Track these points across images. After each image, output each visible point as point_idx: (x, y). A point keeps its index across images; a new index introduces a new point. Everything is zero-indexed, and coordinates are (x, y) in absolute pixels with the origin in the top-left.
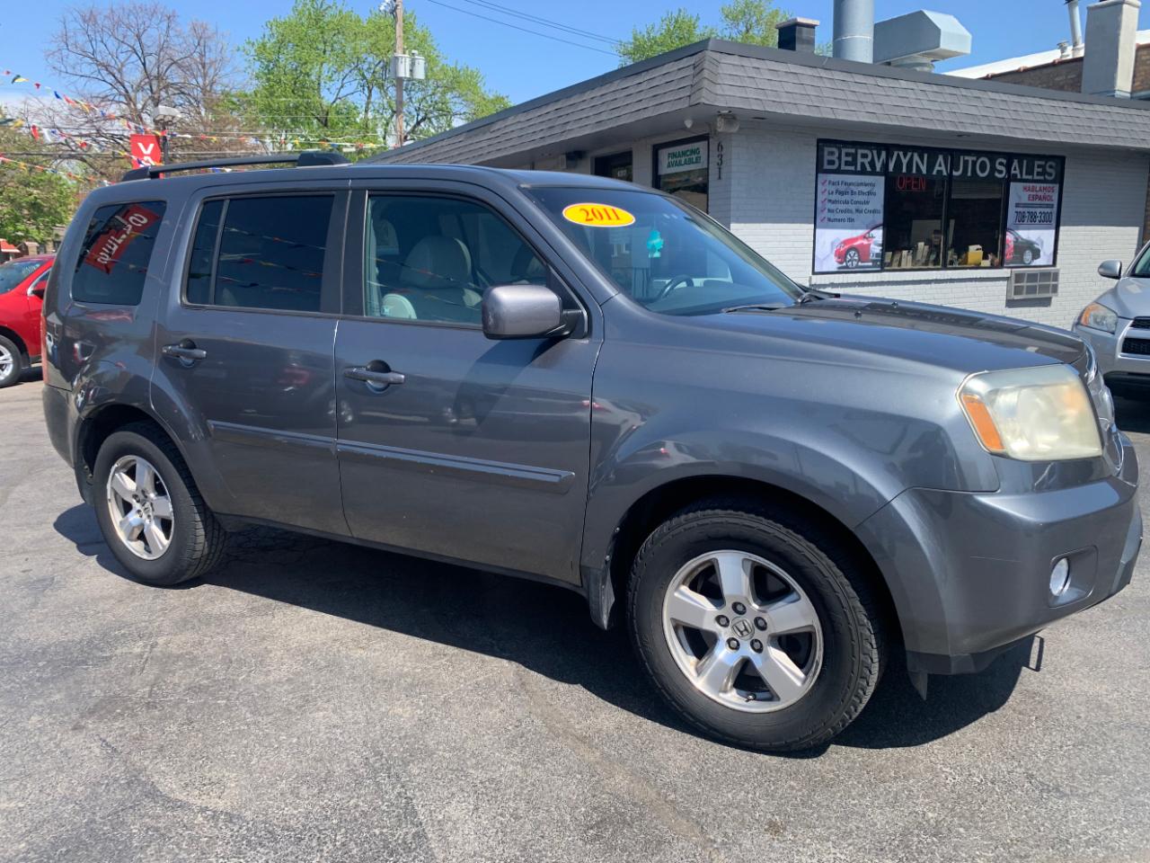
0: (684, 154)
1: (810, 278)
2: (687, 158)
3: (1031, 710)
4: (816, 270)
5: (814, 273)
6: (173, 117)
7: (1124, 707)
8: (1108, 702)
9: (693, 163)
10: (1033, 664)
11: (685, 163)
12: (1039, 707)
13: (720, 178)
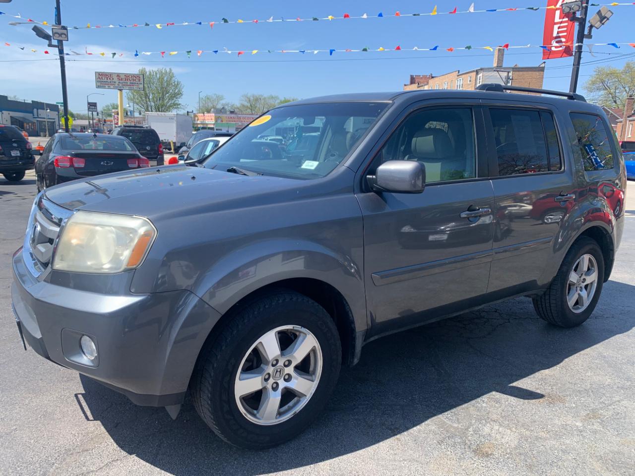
3: (65, 372)
7: (20, 396)
8: (29, 395)
10: (80, 396)
12: (62, 376)
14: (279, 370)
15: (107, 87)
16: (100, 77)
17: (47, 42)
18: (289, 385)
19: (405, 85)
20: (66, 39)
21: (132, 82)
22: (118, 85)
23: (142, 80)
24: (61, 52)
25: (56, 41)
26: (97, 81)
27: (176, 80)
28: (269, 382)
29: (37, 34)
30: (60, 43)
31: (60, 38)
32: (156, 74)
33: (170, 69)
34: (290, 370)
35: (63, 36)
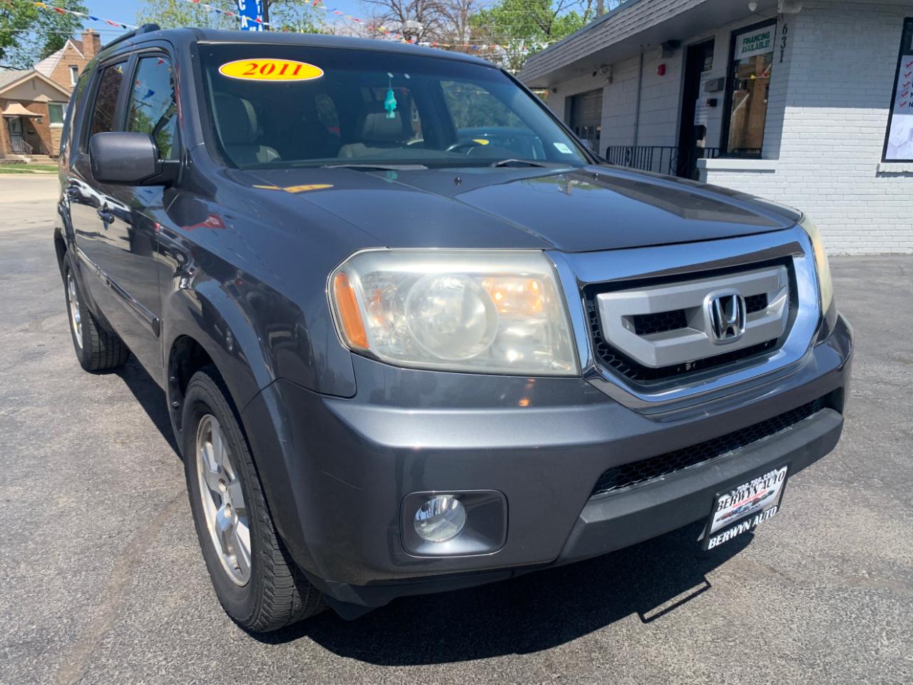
0: (757, 38)
1: (879, 166)
2: (758, 42)
4: (888, 157)
5: (884, 160)
6: (417, 29)
9: (763, 47)
11: (757, 48)
13: (781, 61)
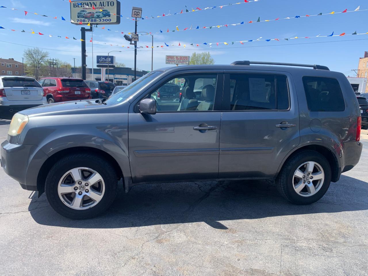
14: (82, 187)
15: (171, 63)
16: (168, 58)
17: (130, 42)
18: (87, 194)
19: (360, 58)
20: (138, 40)
21: (183, 60)
22: (176, 62)
23: (188, 59)
24: (136, 46)
25: (134, 42)
26: (166, 60)
27: (211, 58)
28: (77, 190)
29: (126, 39)
30: (136, 42)
31: (135, 40)
32: (201, 55)
33: (209, 53)
34: (88, 188)
35: (136, 39)
